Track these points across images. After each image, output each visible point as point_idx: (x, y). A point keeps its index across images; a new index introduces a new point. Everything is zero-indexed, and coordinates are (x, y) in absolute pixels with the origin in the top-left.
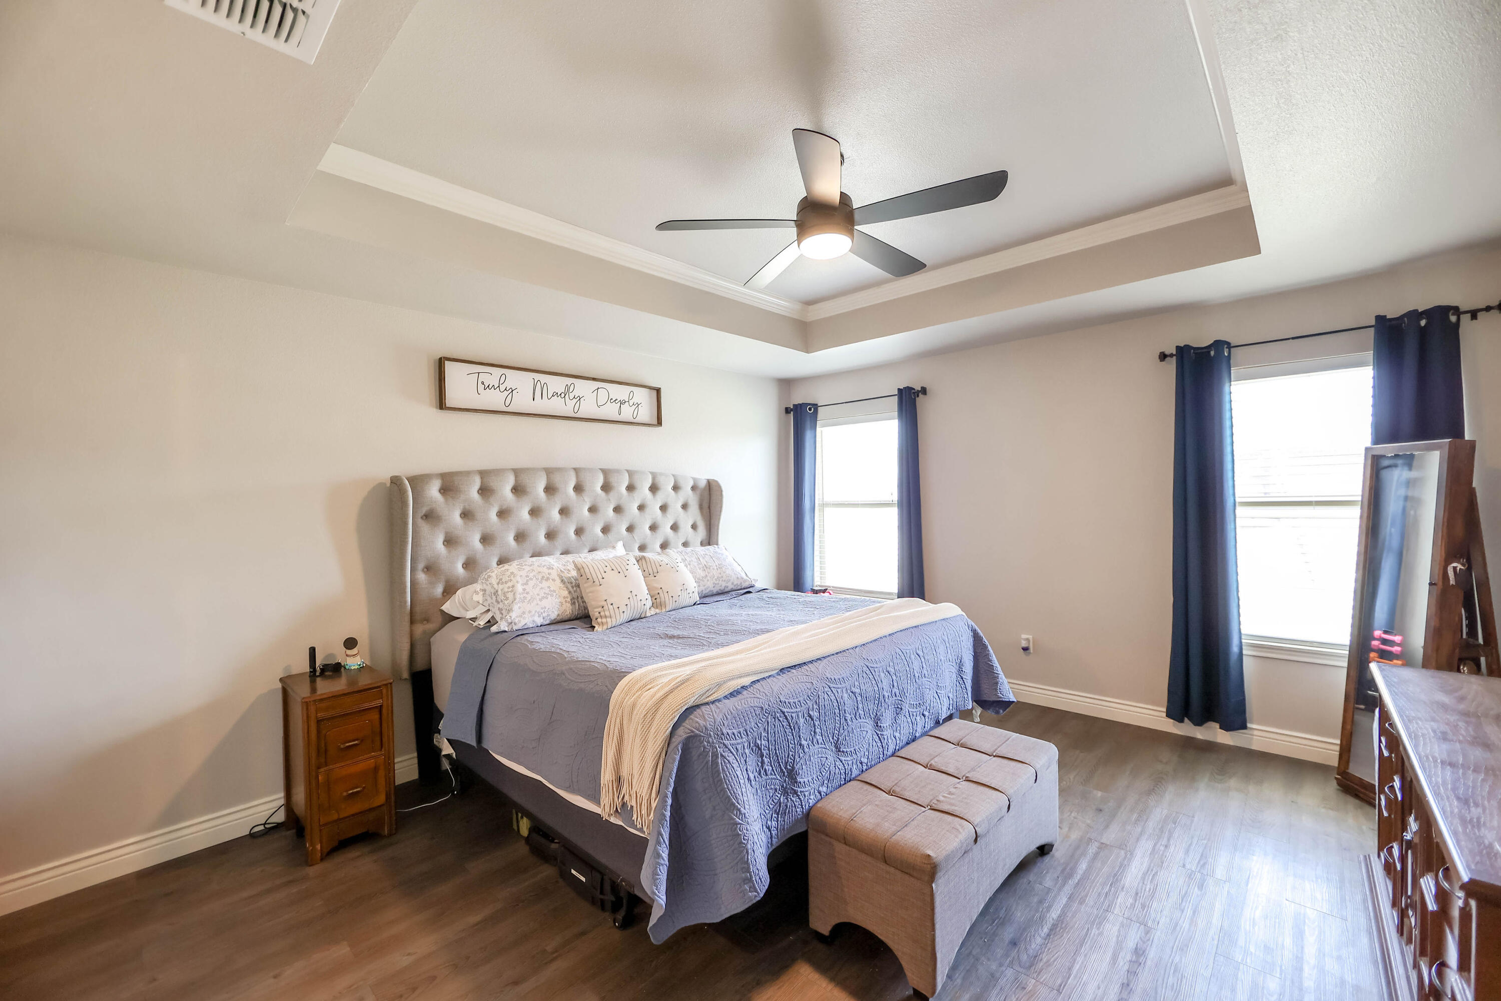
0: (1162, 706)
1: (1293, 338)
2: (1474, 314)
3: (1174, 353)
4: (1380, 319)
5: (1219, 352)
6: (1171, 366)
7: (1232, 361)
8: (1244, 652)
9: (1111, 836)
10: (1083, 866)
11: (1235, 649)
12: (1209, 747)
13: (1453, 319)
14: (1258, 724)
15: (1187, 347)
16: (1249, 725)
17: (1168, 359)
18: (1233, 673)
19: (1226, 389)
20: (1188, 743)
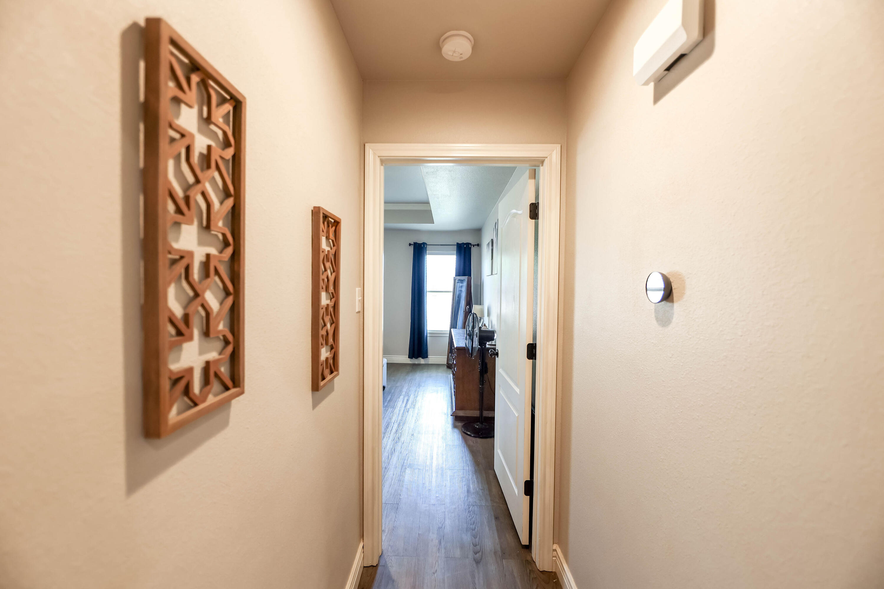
0: (407, 355)
1: (441, 245)
2: (474, 246)
3: (413, 244)
4: (457, 243)
5: (424, 246)
6: (412, 247)
7: (427, 249)
8: (428, 335)
9: (398, 384)
10: (393, 391)
11: (426, 334)
12: (419, 365)
13: (470, 246)
14: (431, 356)
15: (416, 243)
16: (428, 357)
17: (411, 245)
18: (425, 341)
19: (424, 256)
20: (414, 365)
